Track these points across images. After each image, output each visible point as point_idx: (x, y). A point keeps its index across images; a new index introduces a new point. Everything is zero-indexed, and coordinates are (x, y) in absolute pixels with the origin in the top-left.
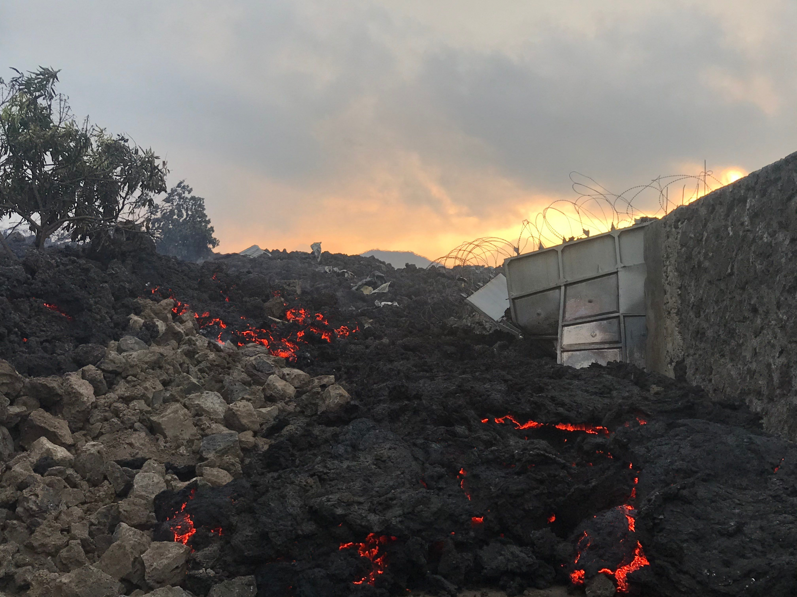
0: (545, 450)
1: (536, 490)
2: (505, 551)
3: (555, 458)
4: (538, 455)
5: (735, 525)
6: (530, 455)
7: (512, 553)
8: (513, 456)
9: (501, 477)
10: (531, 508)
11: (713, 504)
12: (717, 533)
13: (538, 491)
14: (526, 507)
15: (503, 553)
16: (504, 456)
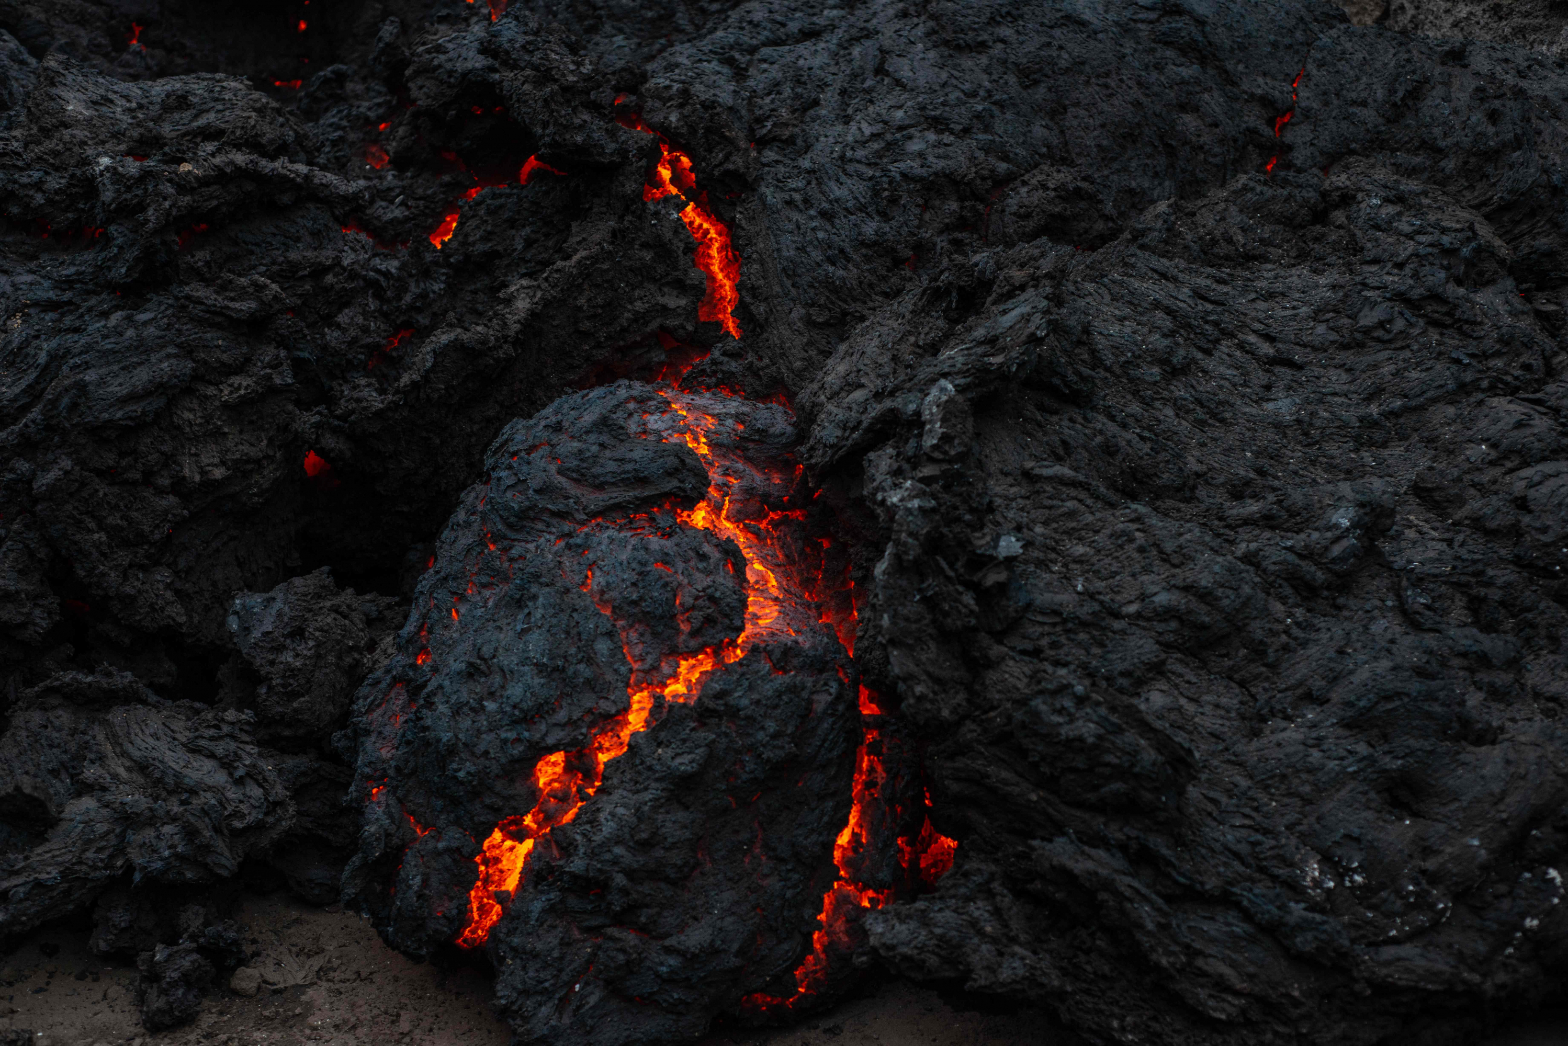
0: (252, 144)
1: (236, 380)
2: (101, 759)
3: (307, 177)
4: (221, 177)
5: (1354, 525)
6: (183, 185)
7: (142, 767)
8: (90, 187)
9: (36, 304)
10: (218, 473)
11: (1179, 390)
12: (1288, 591)
13: (244, 383)
14: (189, 471)
15: (91, 772)
16: (38, 186)
